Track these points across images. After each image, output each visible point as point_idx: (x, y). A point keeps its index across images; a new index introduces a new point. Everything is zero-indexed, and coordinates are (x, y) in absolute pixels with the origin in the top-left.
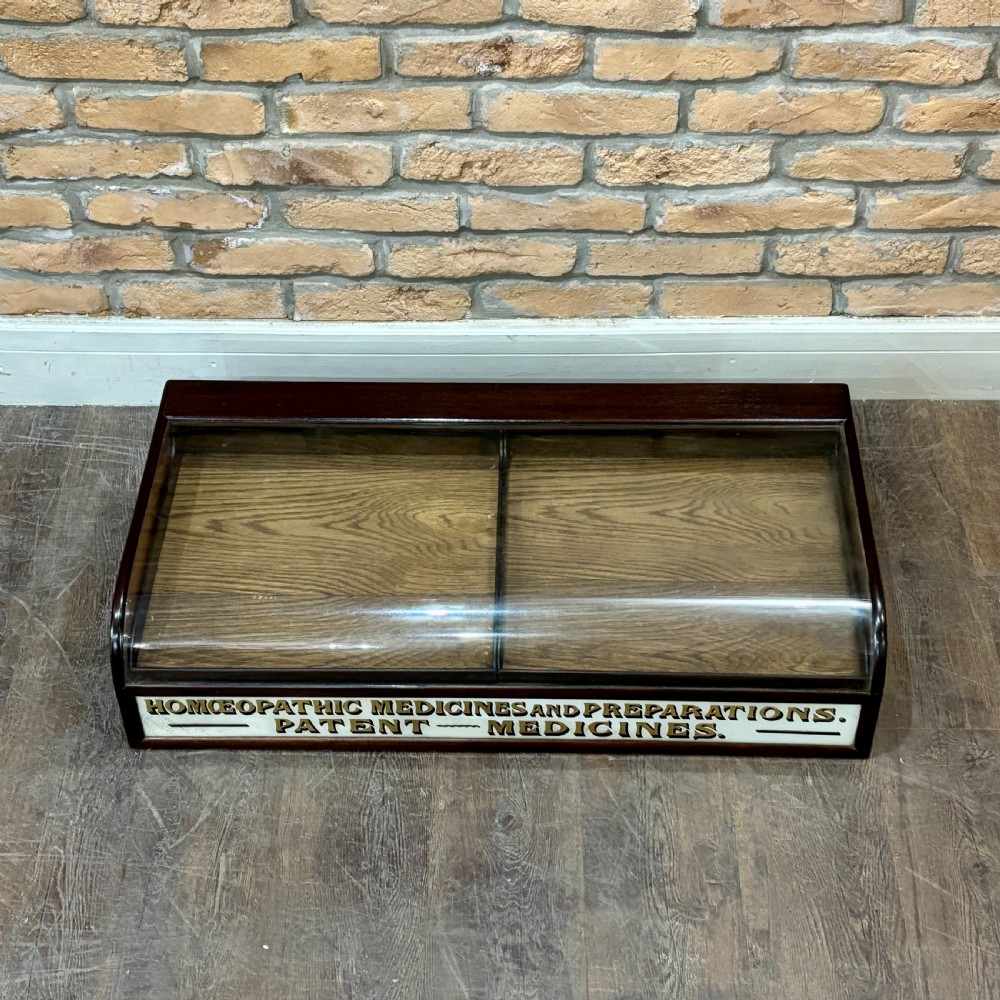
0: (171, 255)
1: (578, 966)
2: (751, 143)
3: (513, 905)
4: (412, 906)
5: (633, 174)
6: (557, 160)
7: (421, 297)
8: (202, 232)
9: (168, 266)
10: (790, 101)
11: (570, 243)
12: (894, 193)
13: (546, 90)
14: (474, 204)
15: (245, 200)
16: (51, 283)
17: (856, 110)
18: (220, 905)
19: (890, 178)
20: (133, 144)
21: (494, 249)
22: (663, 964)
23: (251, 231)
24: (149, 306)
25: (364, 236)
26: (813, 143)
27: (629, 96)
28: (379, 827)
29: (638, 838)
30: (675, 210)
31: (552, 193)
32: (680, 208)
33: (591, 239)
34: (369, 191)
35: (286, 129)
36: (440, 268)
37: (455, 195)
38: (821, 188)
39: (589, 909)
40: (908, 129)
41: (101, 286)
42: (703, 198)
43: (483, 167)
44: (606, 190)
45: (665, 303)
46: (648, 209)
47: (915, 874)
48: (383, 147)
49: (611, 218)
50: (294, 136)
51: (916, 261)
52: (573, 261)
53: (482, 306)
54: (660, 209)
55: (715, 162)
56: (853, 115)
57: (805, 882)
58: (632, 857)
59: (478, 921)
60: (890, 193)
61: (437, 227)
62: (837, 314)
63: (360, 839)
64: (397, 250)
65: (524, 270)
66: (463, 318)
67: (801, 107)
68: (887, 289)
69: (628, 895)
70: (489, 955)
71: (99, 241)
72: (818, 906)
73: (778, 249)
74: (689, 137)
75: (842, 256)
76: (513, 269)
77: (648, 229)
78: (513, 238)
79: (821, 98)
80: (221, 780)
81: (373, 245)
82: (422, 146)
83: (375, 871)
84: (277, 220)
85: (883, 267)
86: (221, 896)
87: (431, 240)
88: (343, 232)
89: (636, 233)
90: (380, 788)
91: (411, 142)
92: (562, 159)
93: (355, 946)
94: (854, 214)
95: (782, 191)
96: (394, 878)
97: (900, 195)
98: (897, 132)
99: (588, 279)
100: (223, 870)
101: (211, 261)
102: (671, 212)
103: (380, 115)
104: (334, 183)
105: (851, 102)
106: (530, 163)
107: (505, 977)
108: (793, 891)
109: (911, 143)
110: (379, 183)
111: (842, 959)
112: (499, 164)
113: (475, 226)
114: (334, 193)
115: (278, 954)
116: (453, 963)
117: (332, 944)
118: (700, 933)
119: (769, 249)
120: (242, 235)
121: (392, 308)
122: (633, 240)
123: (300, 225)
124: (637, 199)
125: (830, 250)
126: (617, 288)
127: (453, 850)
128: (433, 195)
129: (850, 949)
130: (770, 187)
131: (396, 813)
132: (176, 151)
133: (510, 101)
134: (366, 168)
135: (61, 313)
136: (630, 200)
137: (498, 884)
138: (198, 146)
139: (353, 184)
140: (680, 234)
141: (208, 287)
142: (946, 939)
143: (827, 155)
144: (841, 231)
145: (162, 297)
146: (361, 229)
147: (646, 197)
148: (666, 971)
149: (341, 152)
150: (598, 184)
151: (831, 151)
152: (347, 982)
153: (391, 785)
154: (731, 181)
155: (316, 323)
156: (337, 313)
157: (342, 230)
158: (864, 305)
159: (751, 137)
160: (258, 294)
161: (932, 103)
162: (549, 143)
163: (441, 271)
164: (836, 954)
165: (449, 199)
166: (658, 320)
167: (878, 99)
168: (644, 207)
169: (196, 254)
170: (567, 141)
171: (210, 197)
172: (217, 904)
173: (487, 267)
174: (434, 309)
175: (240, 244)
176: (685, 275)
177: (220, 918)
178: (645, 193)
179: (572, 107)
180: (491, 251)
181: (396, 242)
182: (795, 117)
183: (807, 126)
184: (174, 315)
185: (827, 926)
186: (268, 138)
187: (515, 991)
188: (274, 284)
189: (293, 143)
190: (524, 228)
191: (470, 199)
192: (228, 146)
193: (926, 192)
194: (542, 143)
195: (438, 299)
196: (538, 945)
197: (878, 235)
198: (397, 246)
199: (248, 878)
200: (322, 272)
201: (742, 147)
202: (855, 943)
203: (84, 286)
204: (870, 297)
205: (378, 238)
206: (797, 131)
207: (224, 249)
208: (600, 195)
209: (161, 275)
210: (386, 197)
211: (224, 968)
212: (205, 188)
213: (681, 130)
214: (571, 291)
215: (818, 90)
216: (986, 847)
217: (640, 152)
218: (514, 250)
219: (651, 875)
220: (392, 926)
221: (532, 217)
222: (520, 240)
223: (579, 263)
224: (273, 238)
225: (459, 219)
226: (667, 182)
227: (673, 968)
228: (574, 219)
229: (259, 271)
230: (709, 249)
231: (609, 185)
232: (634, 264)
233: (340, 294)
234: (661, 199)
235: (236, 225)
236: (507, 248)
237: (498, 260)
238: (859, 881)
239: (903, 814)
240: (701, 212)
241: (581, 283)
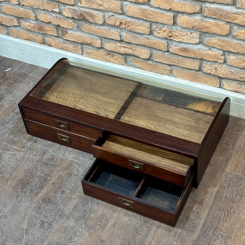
0: (56, 32)
1: (54, 231)
2: (194, 32)
3: (50, 212)
4: (28, 203)
5: (163, 34)
6: (143, 26)
7: (113, 57)
8: (63, 28)
9: (56, 35)
10: (203, 22)
11: (148, 50)
12: (235, 56)
13: (139, 6)
14: (124, 34)
15: (71, 21)
16: (32, 33)
17: (222, 29)
19: (233, 51)
20: (47, 2)
21: (129, 48)
22: (74, 239)
23: (73, 30)
24: (52, 44)
25: (99, 37)
26: (210, 36)
27: (160, 12)
28: (34, 183)
29: (90, 206)
30: (174, 47)
31: (143, 35)
32: (176, 47)
33: (154, 51)
34: (99, 25)
35: (80, 5)
36: (116, 50)
37: (119, 31)
38: (214, 50)
39: (66, 219)
40: (237, 37)
41: (42, 37)
42: (181, 45)
43: (125, 24)
44: (157, 38)
45: (174, 73)
47: (152, 241)
48: (101, 14)
49: (158, 46)
50: (81, 7)
51: (242, 77)
52: (149, 55)
53: (128, 63)
54: (171, 46)
55: (184, 36)
56: (221, 30)
57: (122, 232)
58: (85, 211)
59: (40, 212)
60: (234, 55)
61: (115, 38)
62: (221, 88)
63: (27, 184)
64: (107, 43)
65: (137, 55)
66: (123, 65)
67: (206, 25)
68: (234, 84)
69: (77, 220)
70: (36, 221)
71: (41, 25)
72: (121, 239)
73: (203, 65)
74: (177, 27)
75: (221, 71)
76: (134, 54)
77: (168, 51)
78: (134, 46)
79: (211, 23)
80: (8, 160)
81: (101, 40)
82: (110, 16)
83: (25, 192)
84: (79, 28)
85: (233, 77)
87: (114, 42)
89: (165, 52)
90: (40, 174)
91: (108, 14)
92: (145, 26)
93: (9, 208)
94: (223, 59)
95: (203, 48)
96: (29, 195)
97: (236, 57)
98: (234, 37)
99: (154, 62)
101: (65, 36)
102: (174, 48)
103: (100, 5)
104: (90, 21)
105: (220, 26)
106: (136, 26)
107: (36, 227)
108: (118, 234)
109: (238, 42)
110: (101, 24)
112: (129, 24)
113: (124, 40)
114: (91, 24)
116: (27, 220)
117: (5, 205)
118: (88, 235)
119: (201, 64)
120: (71, 31)
121: (106, 58)
122: (165, 53)
123: (84, 31)
124: (164, 42)
125: (217, 68)
126: (161, 66)
127: (46, 194)
128: (114, 29)
130: (200, 46)
131: (40, 181)
132: (56, 5)
133: (130, 8)
134: (98, 19)
135: (35, 42)
136: (163, 42)
137: (50, 205)
138: (60, 5)
139: (95, 22)
140: (176, 54)
141: (65, 42)
143: (214, 40)
144: (221, 63)
145: (55, 43)
146: (98, 35)
148: (73, 241)
149: (92, 13)
150: (154, 35)
151: (215, 39)
153: (43, 174)
154: (189, 42)
155: (88, 58)
156: (93, 56)
157: (93, 34)
158: (228, 87)
159: (194, 31)
160: (76, 47)
161: (243, 31)
162: (141, 22)
163: (117, 51)
165: (118, 31)
166: (172, 78)
167: (227, 27)
168: (167, 44)
169: (61, 33)
170: (146, 22)
171: (64, 19)
173: (128, 52)
174: (116, 61)
175: (71, 33)
176: (179, 66)
178: (167, 41)
179: (145, 12)
181: (107, 40)
182: (204, 27)
183: (208, 31)
184: (57, 48)
186: (76, 6)
187: (36, 232)
188: (79, 45)
189: (81, 9)
190: (136, 43)
191: (123, 32)
192: (67, 7)
193: (244, 57)
194: (139, 21)
195: (117, 58)
196: (48, 223)
197: (231, 67)
198: (106, 41)
200: (89, 45)
201: (191, 33)
203: (39, 36)
204: (230, 85)
205: (102, 38)
206: (205, 31)
207: (67, 33)
208: (155, 39)
209: (55, 37)
210: (103, 27)
212: (63, 17)
213: (175, 25)
214: (150, 64)
215: (211, 21)
216: (176, 242)
217: (164, 29)
218: (134, 49)
219: (86, 216)
220: (20, 206)
221: (139, 41)
222: (136, 47)
223: (151, 56)
224: (78, 33)
225: (121, 37)
226: (172, 39)
227: (75, 241)
228: (149, 44)
229: (75, 41)
230: (185, 60)
231: (157, 36)
232: (165, 60)
233: (94, 51)
234: (171, 43)
235: (70, 28)
236: (132, 48)
237: (130, 51)
238: (136, 237)
239: (160, 225)
240: (181, 49)
241: (152, 62)
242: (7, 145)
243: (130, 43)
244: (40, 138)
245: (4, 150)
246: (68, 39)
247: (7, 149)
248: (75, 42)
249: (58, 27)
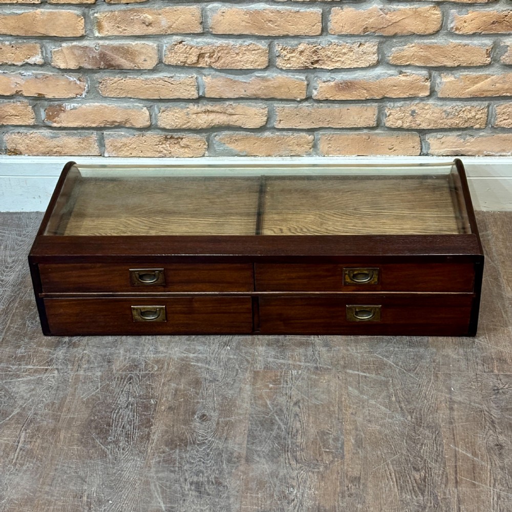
0: (33, 115)
1: (236, 494)
2: (366, 42)
3: (200, 461)
4: (136, 460)
5: (297, 61)
6: (253, 52)
7: (178, 143)
8: (50, 100)
9: (31, 122)
10: (386, 14)
11: (263, 107)
12: (452, 74)
13: (244, 7)
14: (206, 81)
15: (75, 79)
17: (426, 19)
18: (17, 458)
19: (449, 64)
20: (10, 44)
21: (219, 111)
22: (290, 494)
23: (79, 100)
24: (21, 148)
25: (144, 102)
26: (401, 42)
27: (292, 11)
28: (122, 419)
29: (283, 427)
30: (323, 85)
31: (252, 74)
32: (326, 83)
33: (276, 105)
34: (145, 73)
35: (97, 34)
36: (188, 122)
37: (195, 76)
38: (408, 71)
39: (247, 464)
40: (457, 32)
42: (340, 77)
43: (210, 57)
44: (283, 72)
45: (322, 146)
46: (308, 85)
47: (457, 449)
48: (151, 44)
49: (287, 90)
50: (102, 38)
51: (468, 119)
52: (266, 118)
53: (215, 148)
54: (315, 84)
55: (345, 54)
56: (423, 23)
57: (385, 451)
58: (278, 437)
59: (177, 469)
60: (450, 75)
61: (186, 95)
62: (424, 155)
63: (109, 425)
64: (163, 111)
65: (238, 124)
66: (203, 156)
67: (393, 18)
68: (452, 137)
69: (273, 457)
70: (181, 487)
72: (393, 464)
73: (386, 111)
74: (329, 38)
75: (424, 116)
76: (231, 123)
77: (308, 98)
78: (230, 103)
79: (404, 13)
80: (29, 394)
81: (150, 108)
82: (175, 43)
83: (116, 442)
84: (94, 93)
85: (449, 123)
86: (19, 453)
87: (182, 104)
88: (131, 100)
89: (301, 101)
90: (126, 399)
91: (168, 41)
92: (256, 52)
93: (98, 481)
94: (429, 88)
95: (386, 73)
96: (128, 445)
97: (456, 75)
98: (451, 34)
99: (275, 130)
100: (22, 439)
101: (57, 119)
102: (322, 87)
103: (150, 24)
104: (125, 67)
105: (422, 14)
106: (237, 54)
107: (189, 499)
108: (378, 456)
109: (460, 41)
110: (151, 68)
111: (406, 493)
112: (219, 54)
113: (207, 96)
114: (125, 74)
115: (48, 485)
116: (157, 491)
117: (83, 480)
118: (316, 477)
119: (381, 111)
120: (73, 102)
121: (162, 149)
122: (300, 105)
123: (107, 95)
124: (301, 77)
125: (416, 111)
126: (293, 137)
127: (167, 432)
128: (182, 75)
129: (411, 488)
130: (379, 71)
131: (134, 412)
132: (34, 48)
133: (224, 14)
134: (143, 57)
136: (297, 79)
137: (192, 449)
138: (47, 45)
139: (135, 68)
140: (327, 101)
141: (54, 135)
142: (474, 484)
143: (410, 49)
144: (422, 99)
145: (29, 142)
146: (142, 98)
147: (306, 77)
148: (292, 497)
149: (128, 47)
150: (278, 68)
151: (413, 46)
152: (89, 500)
153: (134, 398)
154: (355, 66)
155: (117, 158)
156: (130, 152)
157: (131, 98)
158: (440, 148)
159: (366, 38)
160: (83, 140)
161: (469, 15)
162: (248, 42)
163: (189, 124)
164: (401, 489)
165: (192, 77)
166: (318, 157)
167: (437, 13)
168: (306, 83)
169: (47, 114)
170: (258, 41)
171: (55, 77)
172: (16, 457)
173: (216, 122)
174: (186, 150)
175: (72, 107)
176: (332, 128)
177: (16, 465)
178: (306, 75)
179: (260, 18)
180: (218, 112)
181: (163, 106)
182: (390, 24)
183: (397, 30)
184: (35, 154)
185: (397, 476)
186: (87, 40)
187: (195, 507)
188: (92, 133)
189: (101, 42)
190: (236, 96)
191: (204, 77)
192: (64, 45)
193: (471, 73)
194: (244, 42)
195: (188, 143)
196: (212, 482)
197: (444, 102)
198: (163, 108)
199: (37, 444)
200: (119, 126)
201: (361, 44)
202: (415, 485)
204: (443, 143)
205: (152, 104)
206: (392, 33)
207: (63, 110)
208: (280, 75)
209: (28, 128)
210: (156, 76)
211: (14, 491)
212: (52, 72)
213: (325, 34)
214: (266, 138)
215: (402, 7)
216: (503, 435)
217: (301, 47)
218: (230, 111)
219: (289, 446)
220: (122, 471)
221: (241, 90)
222: (234, 104)
223: (269, 120)
224: (91, 104)
225: (198, 90)
226: (318, 67)
227: (296, 496)
228: (265, 91)
229: (84, 125)
230: (346, 111)
231: (284, 68)
232: (301, 120)
233: (131, 140)
234: (315, 79)
235: (71, 95)
236: (227, 110)
237: (222, 118)
238: (420, 452)
239: (452, 417)
240: (339, 86)
241: (272, 134)
242: (8, 368)
243: (221, 100)
244: (79, 337)
245: (6, 379)
246: (64, 125)
247: (12, 375)
248: (83, 128)
249: (38, 102)
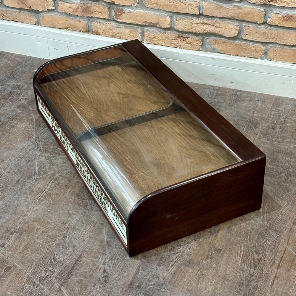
0: (108, 13)
7: (185, 40)
8: (117, 5)
9: (107, 17)
11: (237, 25)
14: (205, 4)
16: (73, 19)
18: (42, 197)
21: (210, 24)
22: (177, 249)
23: (133, 7)
24: (100, 31)
25: (168, 13)
30: (275, 16)
31: (232, 4)
32: (276, 15)
33: (245, 24)
36: (192, 28)
37: (199, 1)
41: (87, 22)
42: (285, 12)
44: (251, 5)
45: (270, 54)
46: (265, 14)
47: (287, 247)
49: (252, 16)
52: (238, 32)
53: (206, 46)
54: (270, 15)
57: (243, 239)
61: (192, 12)
64: (179, 20)
65: (220, 33)
66: (199, 50)
71: (87, 5)
72: (244, 247)
76: (217, 32)
77: (265, 23)
78: (217, 20)
80: (61, 165)
81: (171, 17)
84: (141, 4)
86: (43, 194)
87: (190, 17)
88: (161, 11)
89: (260, 24)
93: (77, 218)
99: (243, 41)
100: (48, 187)
101: (120, 17)
102: (274, 17)
108: (237, 240)
111: (245, 265)
113: (204, 14)
115: (52, 214)
116: (106, 230)
117: (70, 215)
118: (196, 244)
120: (130, 8)
121: (176, 43)
122: (259, 26)
123: (148, 6)
124: (261, 9)
126: (253, 46)
129: (250, 263)
135: (75, 31)
136: (259, 10)
140: (276, 26)
141: (118, 26)
145: (104, 28)
146: (167, 10)
147: (265, 10)
148: (177, 251)
150: (248, 2)
152: (69, 227)
155: (150, 45)
156: (158, 42)
157: (161, 10)
160: (133, 31)
163: (192, 30)
164: (243, 262)
165: (196, 2)
166: (267, 61)
168: (264, 13)
169: (115, 14)
172: (41, 196)
173: (208, 30)
174: (189, 45)
175: (129, 11)
176: (278, 44)
177: (40, 200)
178: (265, 8)
180: (209, 25)
181: (178, 17)
184: (107, 35)
185: (244, 254)
188: (138, 28)
190: (221, 16)
191: (203, 2)
195: (191, 41)
198: (178, 18)
199: (54, 192)
200: (153, 26)
202: (252, 262)
203: (82, 21)
205: (173, 15)
207: (124, 12)
208: (248, 6)
209: (105, 20)
211: (33, 213)
214: (237, 44)
218: (217, 25)
220: (92, 215)
221: (225, 12)
222: (220, 21)
223: (240, 33)
224: (139, 10)
225: (200, 10)
226: (272, 4)
227: (180, 251)
228: (239, 15)
229: (134, 22)
230: (287, 34)
231: (252, 2)
232: (259, 36)
233: (159, 35)
234: (271, 11)
235: (129, 4)
236: (215, 24)
237: (211, 28)
238: (264, 244)
239: (292, 228)
240: (284, 18)
241: (240, 42)
242: (57, 149)
243: (212, 17)
245: (53, 154)
246: (124, 21)
247: (57, 153)
248: (134, 24)
249: (111, 6)
